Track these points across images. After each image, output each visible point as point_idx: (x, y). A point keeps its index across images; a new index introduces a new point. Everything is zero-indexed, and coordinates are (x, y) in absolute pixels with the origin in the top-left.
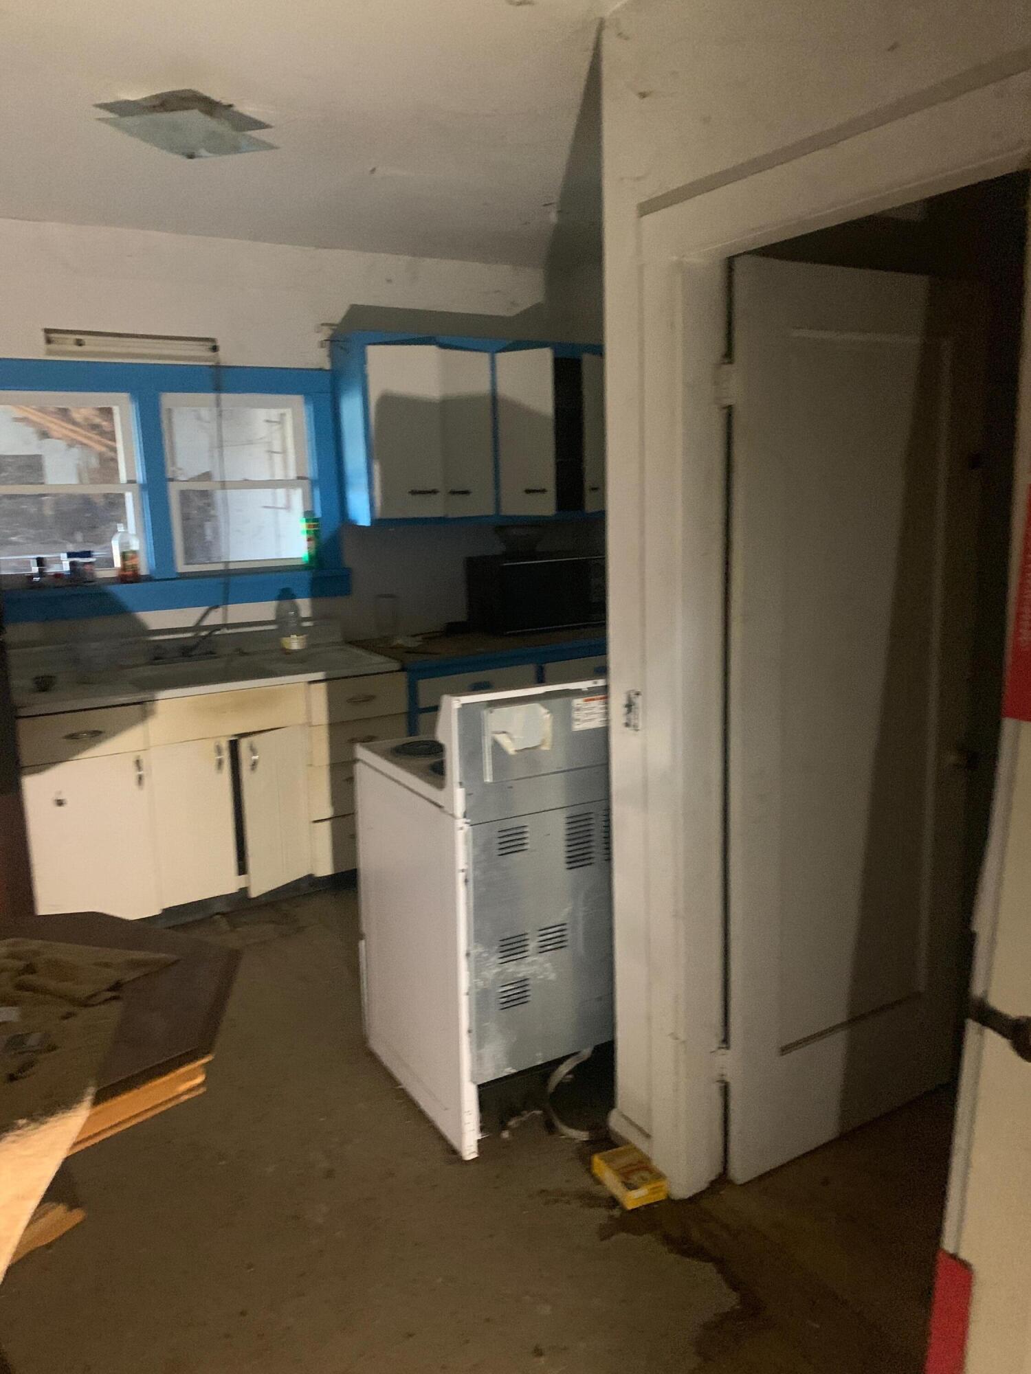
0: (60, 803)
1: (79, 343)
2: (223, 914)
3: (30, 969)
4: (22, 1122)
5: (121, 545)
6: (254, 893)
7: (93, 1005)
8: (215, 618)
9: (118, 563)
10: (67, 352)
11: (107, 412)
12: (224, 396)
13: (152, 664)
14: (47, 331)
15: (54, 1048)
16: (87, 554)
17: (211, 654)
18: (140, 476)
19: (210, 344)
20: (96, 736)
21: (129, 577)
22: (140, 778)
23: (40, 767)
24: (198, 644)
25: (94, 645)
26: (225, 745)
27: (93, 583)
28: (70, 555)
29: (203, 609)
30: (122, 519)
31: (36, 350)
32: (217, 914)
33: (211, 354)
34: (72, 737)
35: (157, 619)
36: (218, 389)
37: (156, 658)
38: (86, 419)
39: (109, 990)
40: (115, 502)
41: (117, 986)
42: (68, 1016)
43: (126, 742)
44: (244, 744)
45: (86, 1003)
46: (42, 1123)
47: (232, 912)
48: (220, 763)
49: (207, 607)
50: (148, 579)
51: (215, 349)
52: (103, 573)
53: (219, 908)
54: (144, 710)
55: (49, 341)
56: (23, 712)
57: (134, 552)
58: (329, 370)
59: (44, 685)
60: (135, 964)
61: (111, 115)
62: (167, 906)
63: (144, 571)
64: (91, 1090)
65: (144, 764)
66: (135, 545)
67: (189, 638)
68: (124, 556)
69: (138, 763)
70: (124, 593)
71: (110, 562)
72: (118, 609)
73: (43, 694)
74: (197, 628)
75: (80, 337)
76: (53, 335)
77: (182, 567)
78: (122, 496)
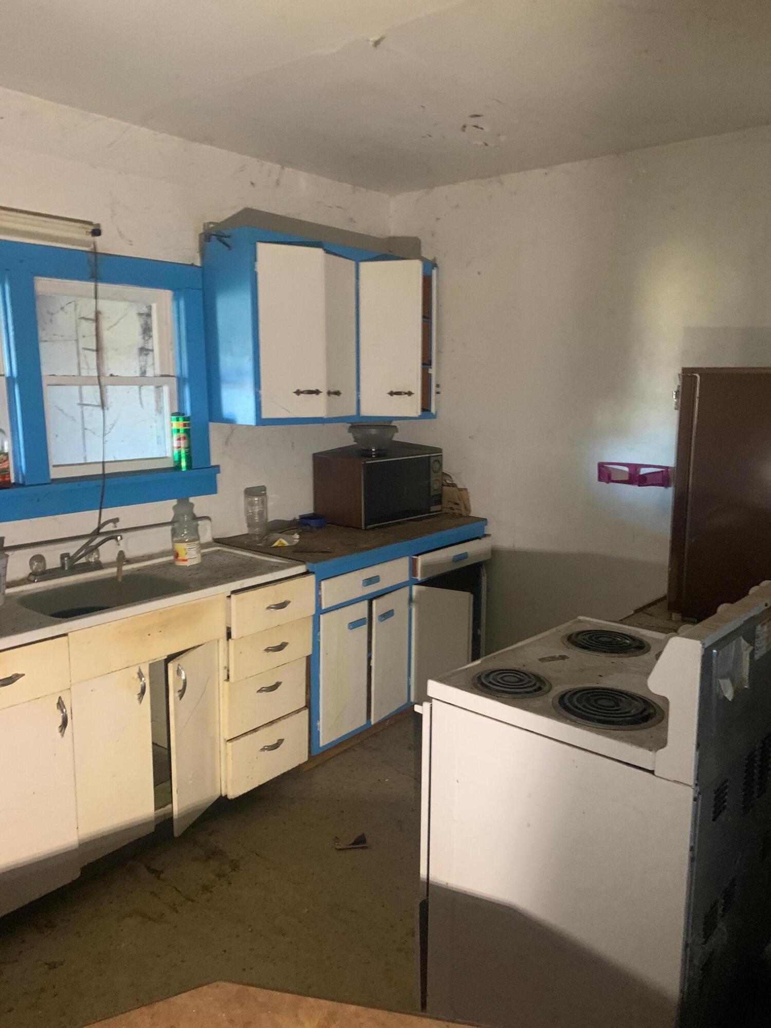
12: (102, 286)
18: (8, 369)
19: (91, 228)
26: (146, 670)
33: (90, 238)
36: (95, 277)
48: (143, 690)
50: (16, 485)
51: (97, 232)
57: (7, 455)
58: (200, 267)
63: (14, 476)
65: (67, 704)
66: (6, 446)
69: (60, 705)
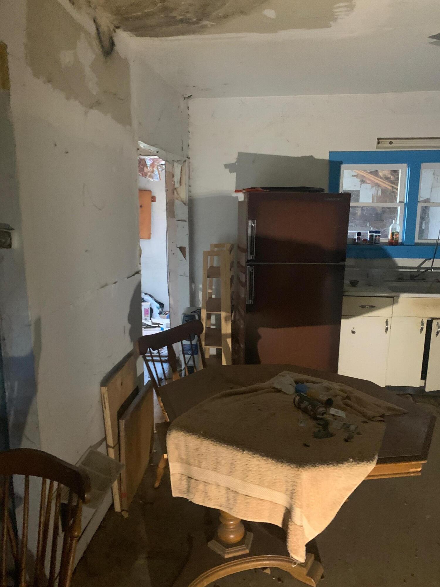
0: (353, 332)
1: (391, 143)
2: (411, 395)
3: (348, 397)
4: (351, 460)
5: (392, 229)
6: (427, 390)
7: (373, 421)
8: (428, 264)
9: (390, 236)
10: (386, 147)
11: (395, 172)
13: (396, 281)
14: (378, 139)
15: (360, 434)
16: (378, 232)
17: (424, 279)
18: (405, 200)
20: (372, 308)
21: (394, 243)
22: (387, 329)
23: (349, 316)
24: (418, 275)
25: (377, 270)
26: (425, 322)
27: (378, 244)
28: (370, 232)
29: (423, 260)
30: (395, 218)
31: (372, 147)
32: (408, 394)
34: (363, 307)
35: (402, 262)
37: (400, 279)
38: (384, 175)
39: (380, 417)
40: (394, 210)
41: (382, 416)
42: (364, 422)
43: (384, 313)
44: (435, 323)
45: (372, 419)
46: (358, 463)
47: (414, 395)
48: (422, 329)
49: (425, 259)
50: (402, 244)
52: (383, 240)
53: (410, 392)
54: (394, 300)
55: (379, 143)
56: (346, 294)
57: (398, 233)
59: (354, 284)
60: (389, 409)
61: (435, 40)
62: (387, 385)
63: (400, 241)
64: (377, 457)
65: (389, 323)
66: (398, 229)
67: (415, 272)
68: (393, 234)
69: (387, 322)
70: (390, 249)
71: (387, 236)
72: (387, 256)
73: (353, 288)
74: (419, 267)
75: (391, 140)
76: (380, 141)
77: (417, 241)
78: (396, 208)
